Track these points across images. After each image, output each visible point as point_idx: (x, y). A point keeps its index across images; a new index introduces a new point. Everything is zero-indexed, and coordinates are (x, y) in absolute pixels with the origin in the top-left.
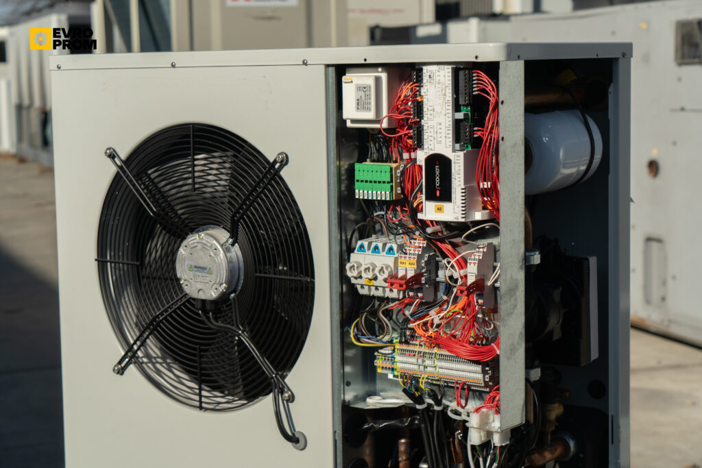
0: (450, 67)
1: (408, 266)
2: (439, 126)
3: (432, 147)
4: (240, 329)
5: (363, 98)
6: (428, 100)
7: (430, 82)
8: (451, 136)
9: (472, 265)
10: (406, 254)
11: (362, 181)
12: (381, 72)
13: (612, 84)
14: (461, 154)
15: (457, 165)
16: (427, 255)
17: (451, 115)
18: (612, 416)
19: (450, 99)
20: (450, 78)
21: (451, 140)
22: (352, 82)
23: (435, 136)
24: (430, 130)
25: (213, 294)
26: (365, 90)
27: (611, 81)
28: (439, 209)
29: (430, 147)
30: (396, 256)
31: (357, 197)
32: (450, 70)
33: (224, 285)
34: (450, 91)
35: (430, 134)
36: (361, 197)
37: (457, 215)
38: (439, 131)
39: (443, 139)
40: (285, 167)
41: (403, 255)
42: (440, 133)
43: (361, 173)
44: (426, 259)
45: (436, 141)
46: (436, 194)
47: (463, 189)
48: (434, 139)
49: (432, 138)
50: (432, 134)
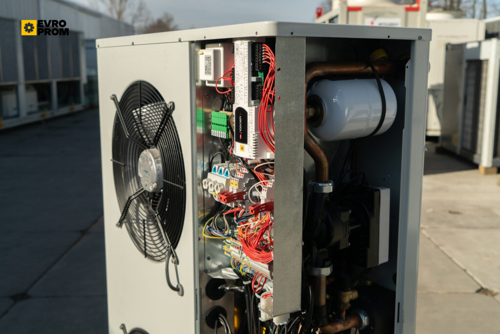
0: (247, 41)
1: (234, 185)
2: (241, 87)
4: (156, 213)
5: (208, 65)
7: (237, 53)
8: (247, 94)
9: (264, 191)
10: (234, 177)
11: (215, 124)
12: (221, 47)
13: (409, 61)
14: (253, 108)
15: (250, 117)
16: (248, 179)
17: (247, 79)
18: (399, 304)
19: (247, 66)
20: (247, 50)
21: (247, 97)
22: (203, 54)
24: (237, 89)
25: (151, 188)
26: (208, 59)
27: (409, 59)
28: (242, 149)
29: (237, 102)
30: (229, 178)
31: (212, 135)
32: (247, 44)
33: (155, 184)
34: (247, 60)
36: (215, 135)
37: (250, 154)
38: (241, 90)
39: (243, 97)
40: (174, 111)
41: (233, 178)
42: (242, 92)
43: (214, 118)
44: (247, 182)
45: (239, 98)
46: (239, 137)
47: (254, 135)
49: (238, 96)
50: (238, 93)
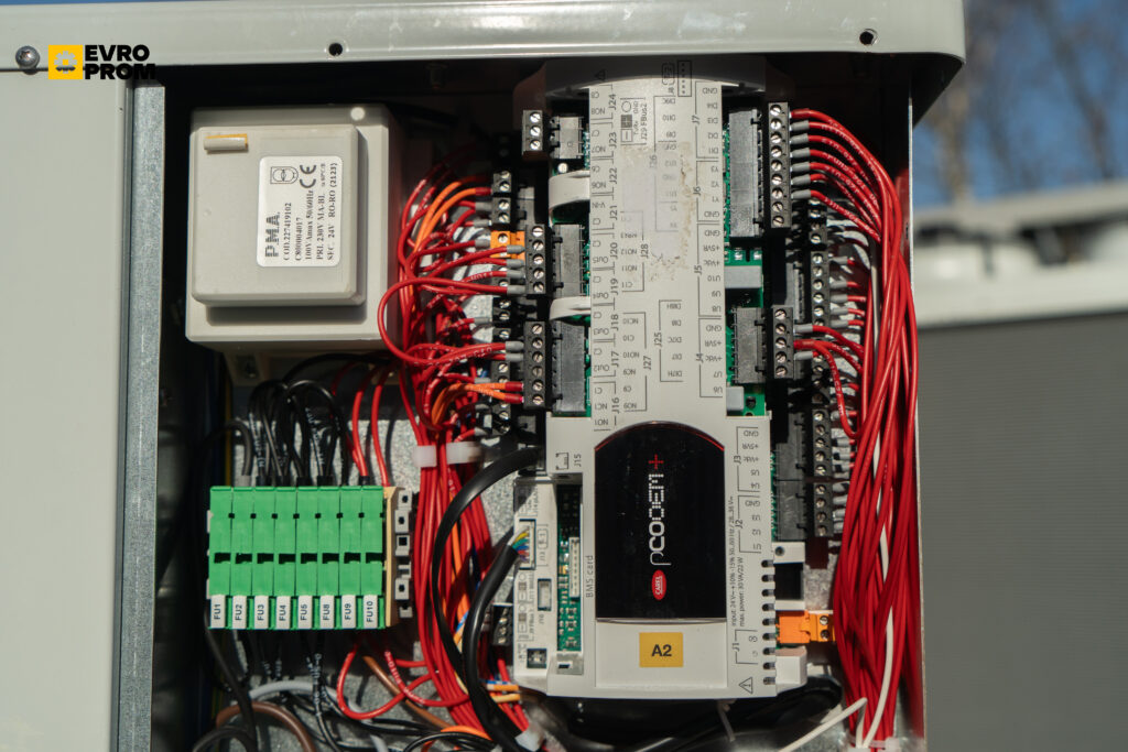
0: (717, 86)
2: (669, 315)
3: (636, 396)
5: (299, 210)
6: (614, 214)
7: (626, 144)
8: (720, 352)
11: (243, 558)
12: (367, 122)
14: (760, 423)
15: (746, 467)
17: (719, 271)
19: (719, 207)
20: (718, 129)
21: (723, 367)
23: (652, 351)
24: (625, 329)
26: (307, 179)
28: (662, 652)
29: (624, 398)
31: (217, 623)
32: (717, 98)
34: (718, 177)
35: (622, 347)
36: (238, 624)
37: (747, 672)
38: (668, 331)
39: (688, 366)
42: (678, 340)
43: (241, 525)
45: (653, 375)
46: (649, 588)
47: (768, 564)
48: (648, 364)
49: (637, 363)
50: (631, 347)
